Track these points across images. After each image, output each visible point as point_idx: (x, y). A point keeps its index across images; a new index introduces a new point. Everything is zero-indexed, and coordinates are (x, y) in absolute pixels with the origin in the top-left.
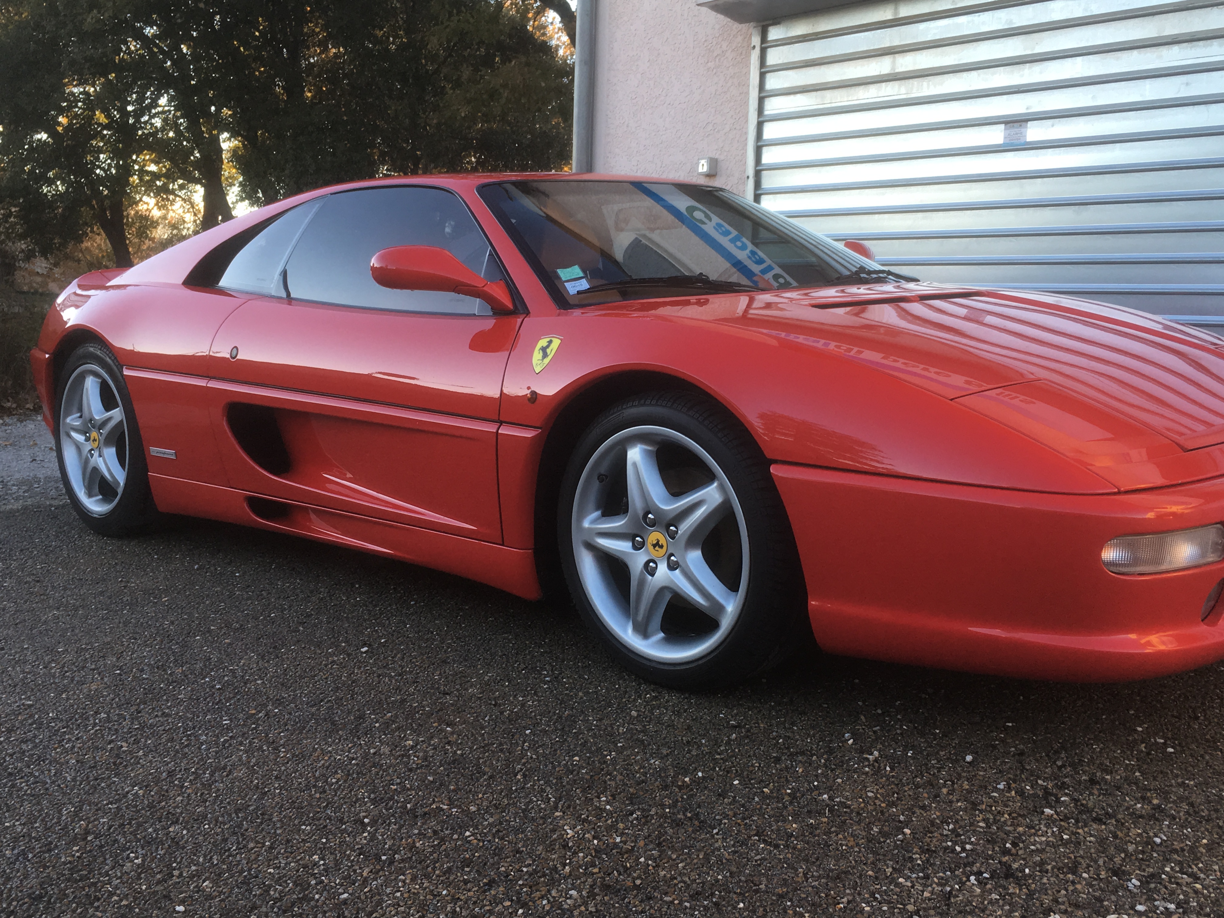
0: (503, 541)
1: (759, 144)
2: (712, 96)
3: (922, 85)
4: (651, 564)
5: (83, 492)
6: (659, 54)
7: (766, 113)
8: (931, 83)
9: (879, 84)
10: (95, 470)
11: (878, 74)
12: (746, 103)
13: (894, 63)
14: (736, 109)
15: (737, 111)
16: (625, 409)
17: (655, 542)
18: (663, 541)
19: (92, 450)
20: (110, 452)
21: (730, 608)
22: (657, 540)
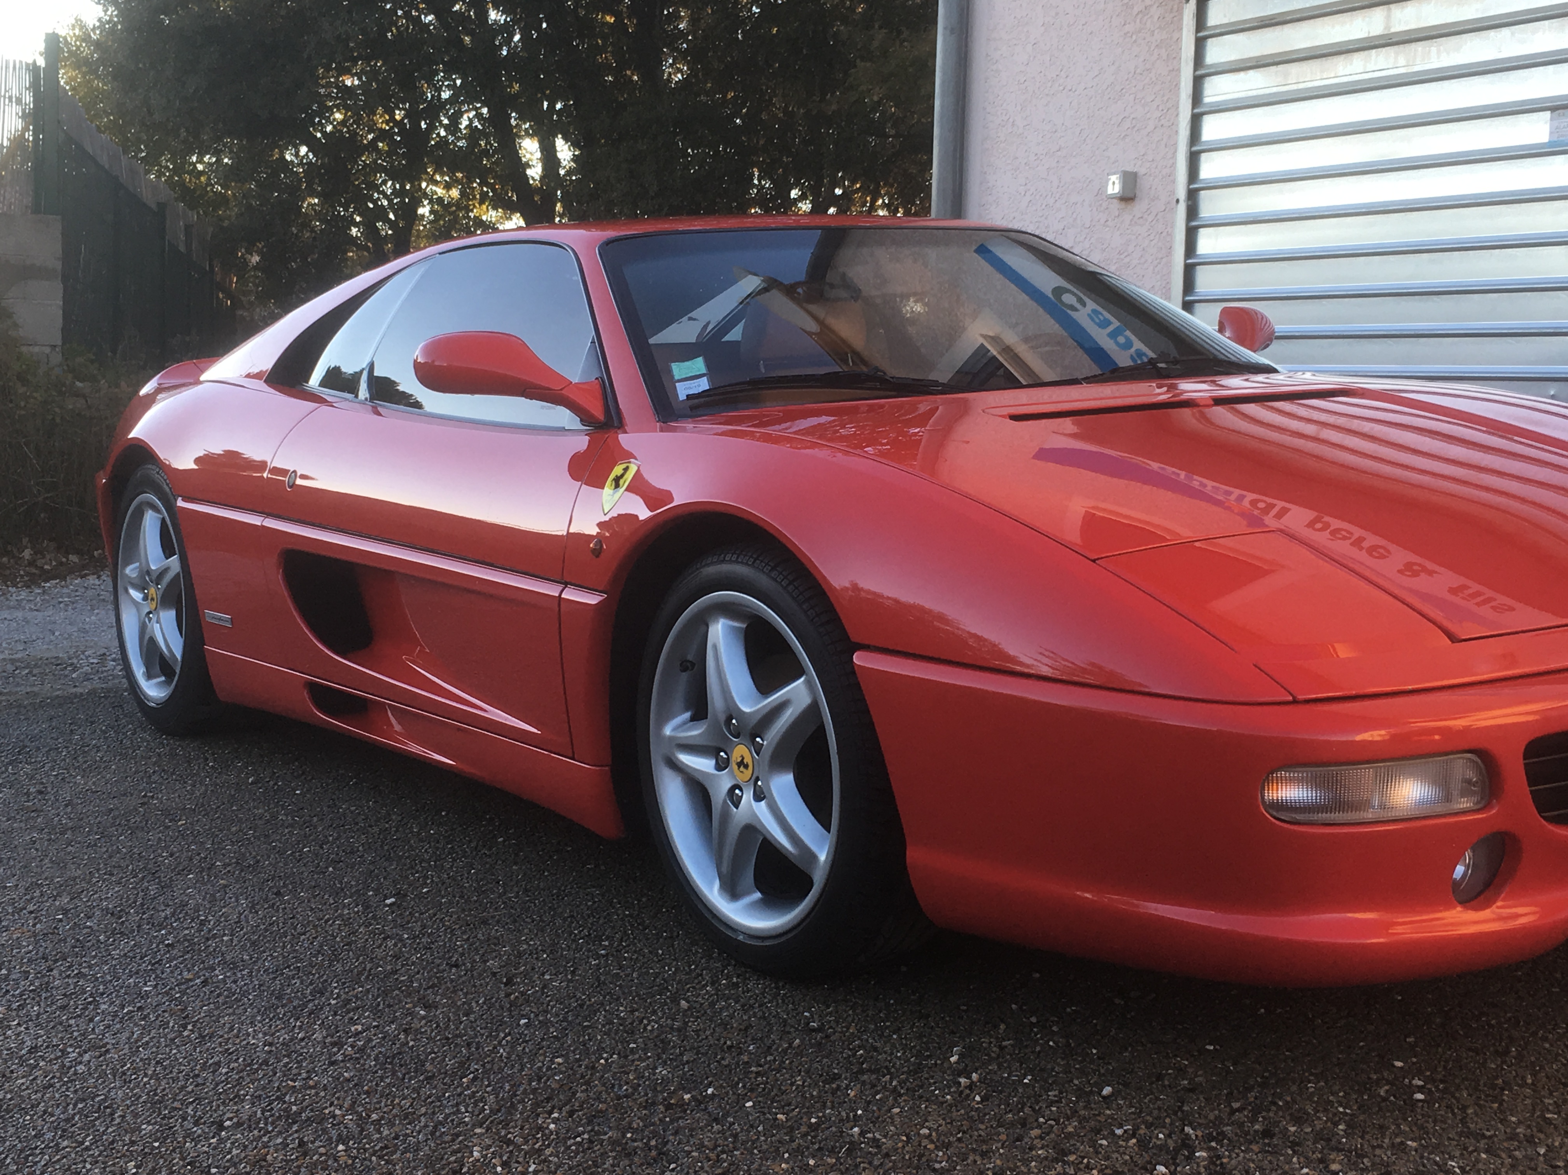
0: (573, 753)
1: (1194, 149)
2: (1131, 75)
3: (1430, 51)
4: (737, 791)
5: (142, 671)
6: (1057, 14)
7: (1207, 100)
8: (1442, 48)
9: (1366, 52)
10: (152, 641)
11: (1366, 35)
12: (1177, 86)
13: (1388, 18)
14: (1163, 96)
15: (1165, 99)
16: (704, 566)
17: (739, 760)
18: (748, 760)
19: (150, 612)
20: (169, 616)
21: (822, 857)
22: (742, 756)
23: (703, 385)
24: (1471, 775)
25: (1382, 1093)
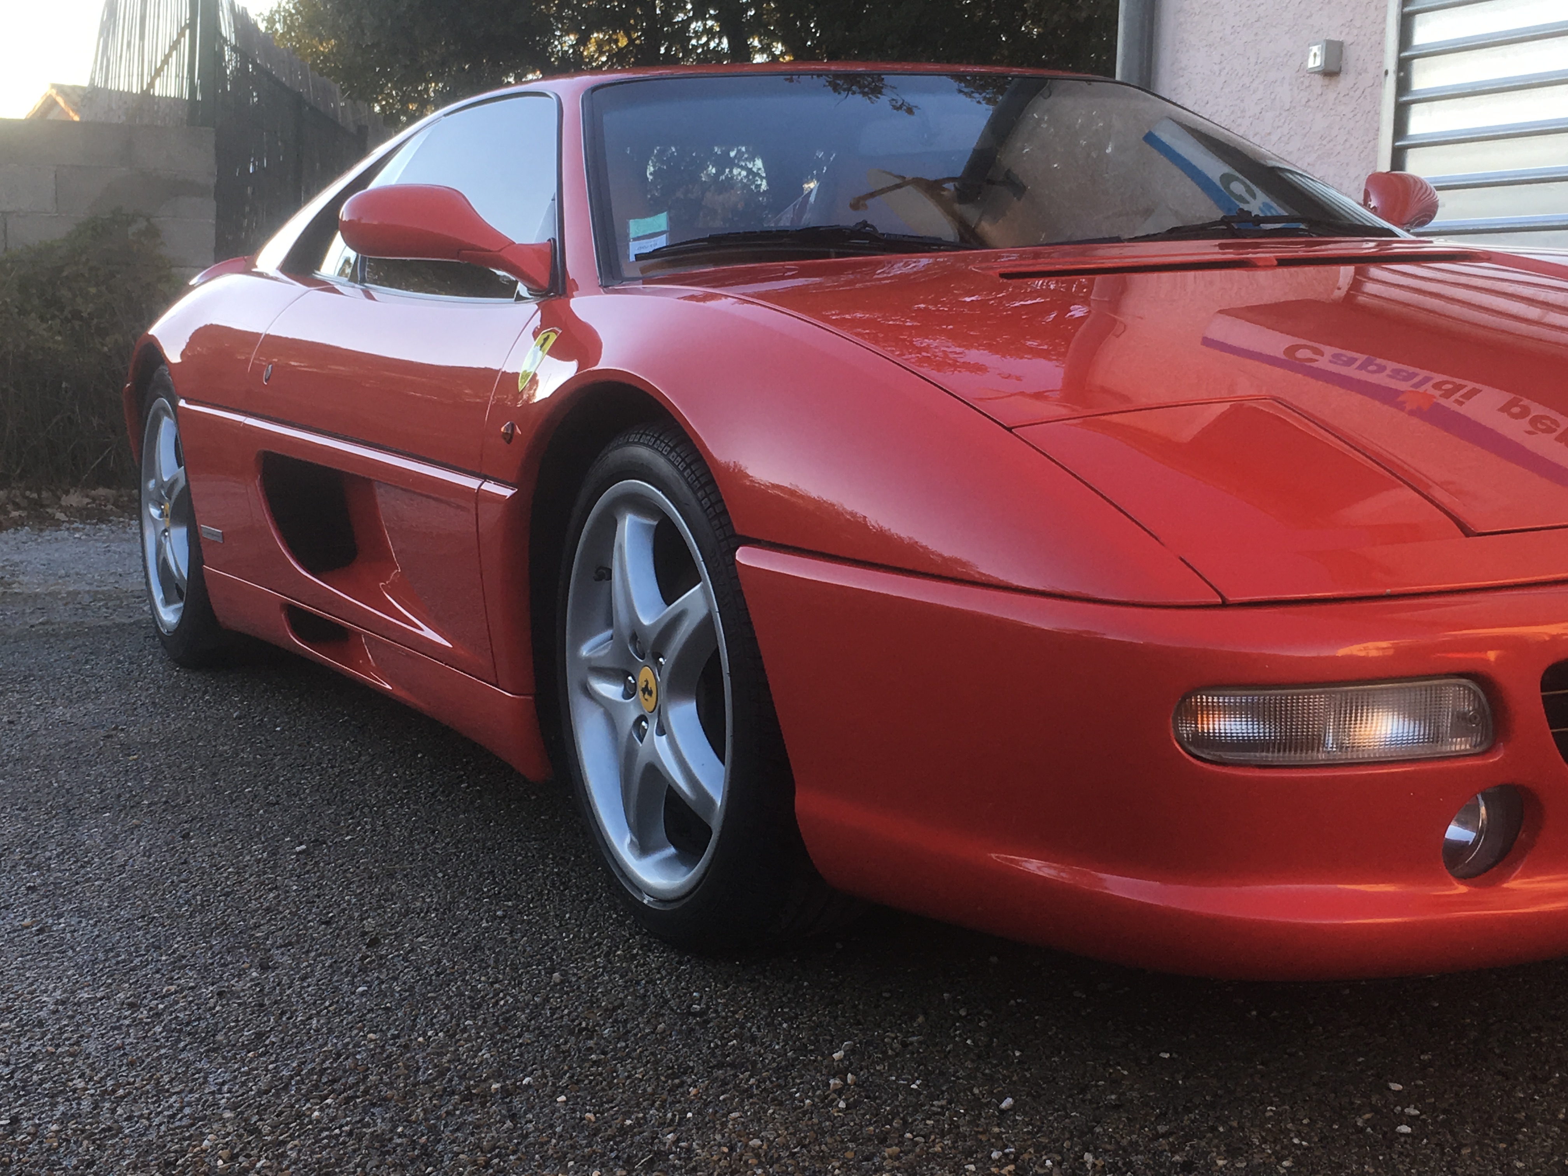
0: (497, 679)
1: (1407, 10)
4: (643, 723)
5: (160, 599)
10: (166, 561)
17: (645, 685)
18: (652, 684)
21: (719, 803)
22: (647, 681)
23: (661, 242)
24: (1468, 707)
25: (1360, 1123)
